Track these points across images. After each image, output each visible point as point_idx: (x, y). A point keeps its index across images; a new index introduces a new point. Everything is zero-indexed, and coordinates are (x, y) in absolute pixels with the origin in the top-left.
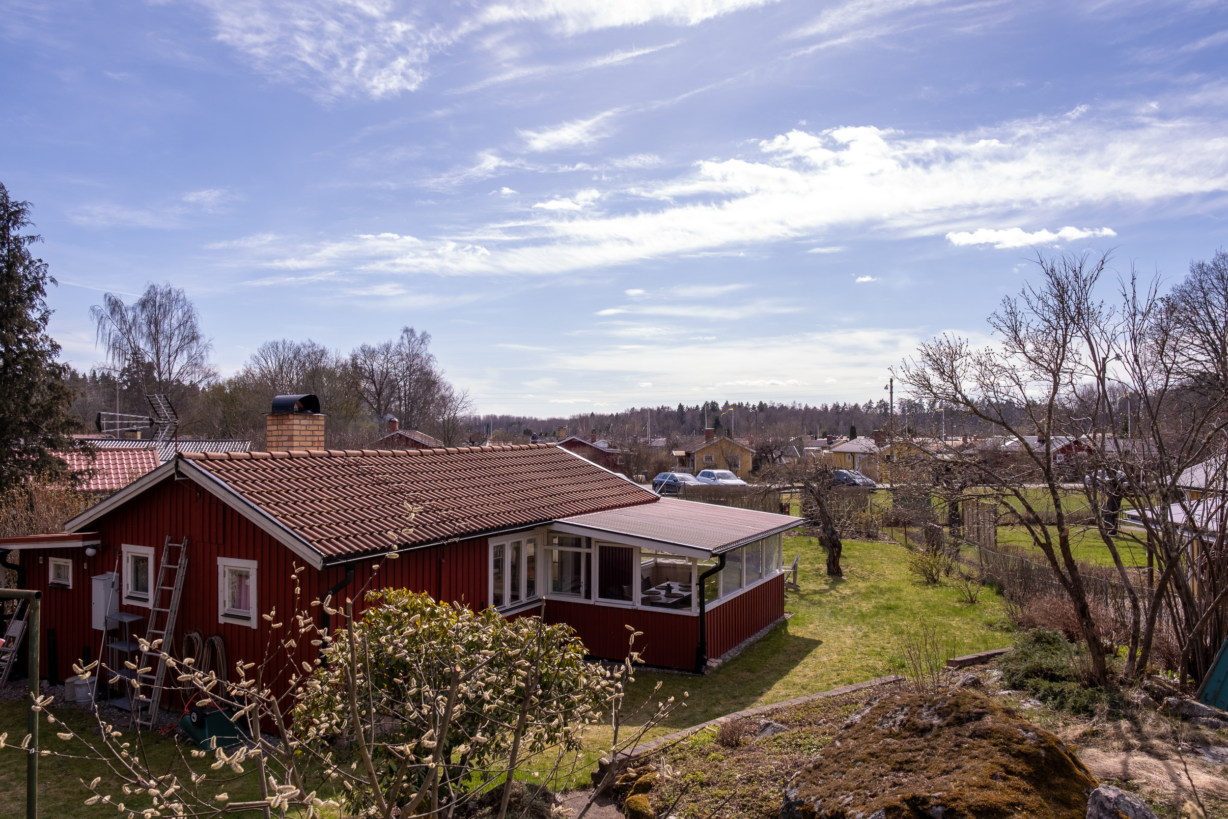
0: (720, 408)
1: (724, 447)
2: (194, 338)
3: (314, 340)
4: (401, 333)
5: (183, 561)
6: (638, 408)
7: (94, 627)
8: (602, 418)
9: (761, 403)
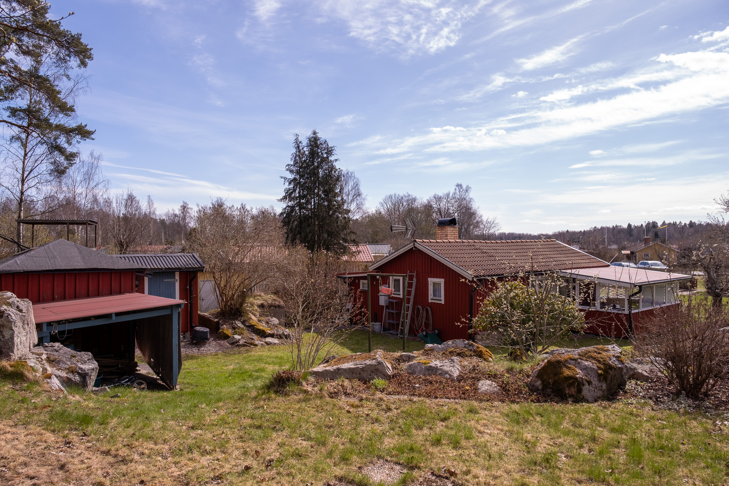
0: (659, 226)
1: (657, 248)
2: (359, 195)
3: (410, 193)
4: (455, 187)
5: (415, 279)
6: (599, 227)
7: (380, 304)
8: (574, 233)
9: (691, 222)
